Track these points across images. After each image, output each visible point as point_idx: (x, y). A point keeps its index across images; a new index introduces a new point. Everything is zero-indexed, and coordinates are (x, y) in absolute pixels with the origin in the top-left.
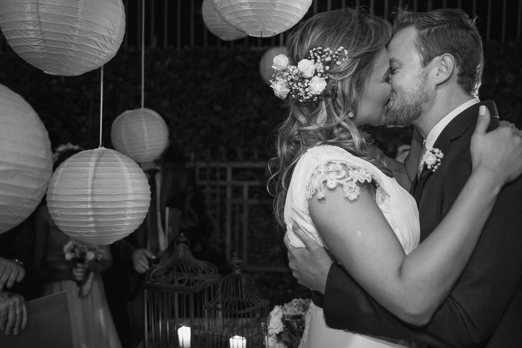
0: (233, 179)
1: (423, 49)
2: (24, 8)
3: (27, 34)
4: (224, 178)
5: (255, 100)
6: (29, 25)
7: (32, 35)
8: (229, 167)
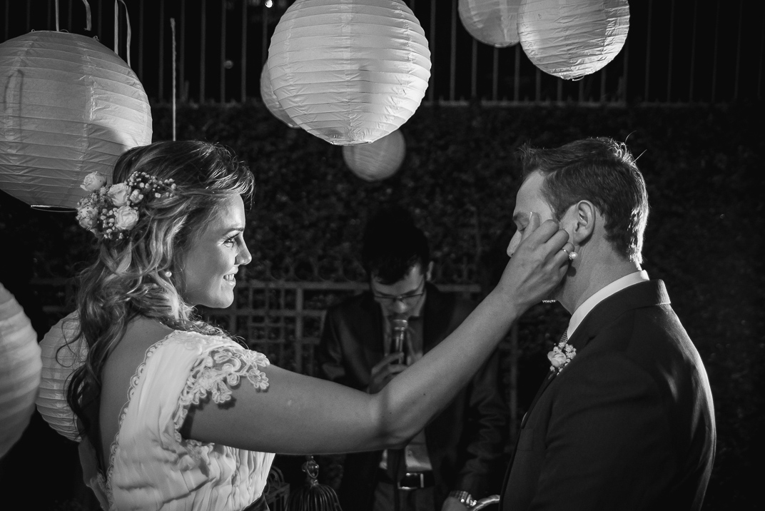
0: (304, 307)
1: (553, 198)
2: (4, 123)
3: (7, 160)
4: (291, 305)
5: (340, 187)
6: (11, 147)
7: (14, 162)
8: (299, 288)
